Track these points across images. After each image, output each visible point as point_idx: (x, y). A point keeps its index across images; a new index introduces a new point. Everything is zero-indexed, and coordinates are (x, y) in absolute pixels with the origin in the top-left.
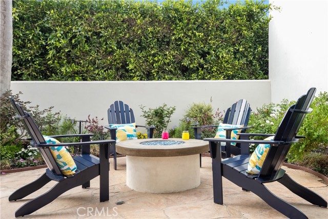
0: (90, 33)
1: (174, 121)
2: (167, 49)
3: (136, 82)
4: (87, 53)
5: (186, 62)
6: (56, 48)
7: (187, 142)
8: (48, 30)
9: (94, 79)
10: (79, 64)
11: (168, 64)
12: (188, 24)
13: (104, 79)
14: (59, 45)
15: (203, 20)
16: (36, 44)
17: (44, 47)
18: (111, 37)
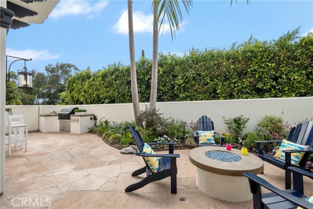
0: (195, 75)
1: (249, 127)
2: (244, 78)
3: (222, 101)
4: (194, 86)
5: (260, 85)
6: (178, 85)
7: (243, 158)
8: (176, 76)
9: (197, 100)
10: (189, 92)
11: (246, 88)
12: (262, 59)
13: (202, 99)
14: (180, 83)
15: (275, 54)
16: (170, 83)
18: (207, 75)
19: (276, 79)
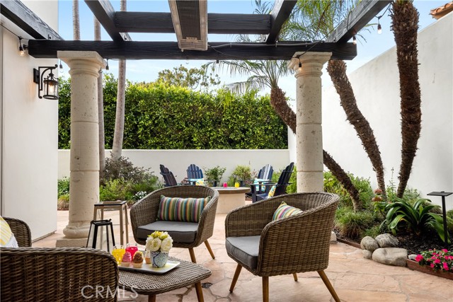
0: (167, 116)
1: (225, 178)
2: (219, 127)
3: (198, 150)
4: (165, 130)
5: (232, 137)
6: (144, 126)
8: (137, 114)
9: (170, 148)
10: (159, 137)
11: (220, 138)
12: (233, 110)
13: (176, 148)
14: (147, 124)
15: (243, 108)
16: (130, 123)
17: (136, 126)
18: (181, 119)
19: (244, 131)
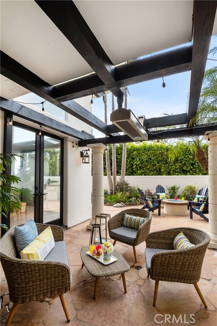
0: (148, 159)
1: (180, 192)
2: (177, 163)
3: (164, 176)
4: (146, 166)
5: (185, 168)
6: (136, 164)
7: (183, 201)
8: (133, 159)
9: (149, 175)
10: (143, 169)
11: (177, 169)
12: (185, 153)
13: (152, 175)
17: (132, 164)
18: (155, 160)
19: (192, 165)
